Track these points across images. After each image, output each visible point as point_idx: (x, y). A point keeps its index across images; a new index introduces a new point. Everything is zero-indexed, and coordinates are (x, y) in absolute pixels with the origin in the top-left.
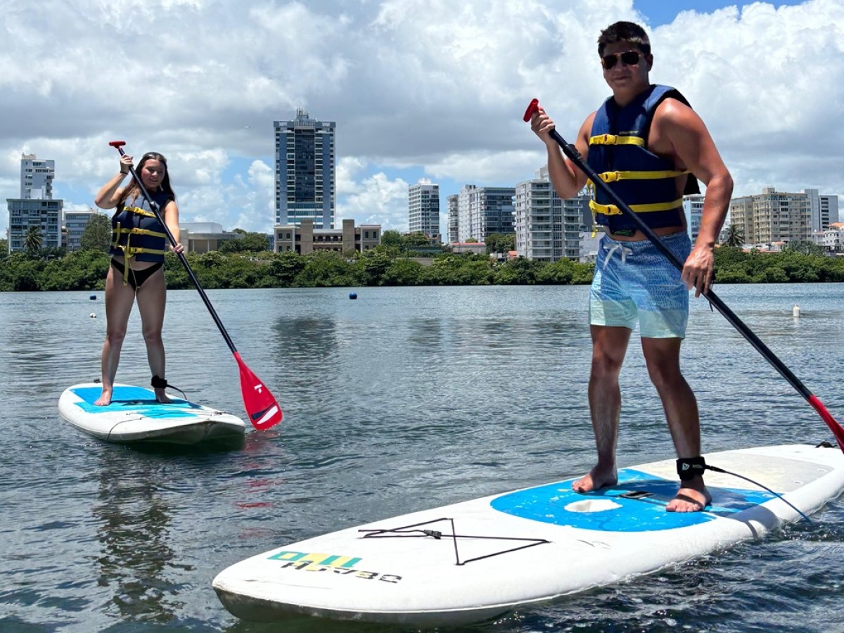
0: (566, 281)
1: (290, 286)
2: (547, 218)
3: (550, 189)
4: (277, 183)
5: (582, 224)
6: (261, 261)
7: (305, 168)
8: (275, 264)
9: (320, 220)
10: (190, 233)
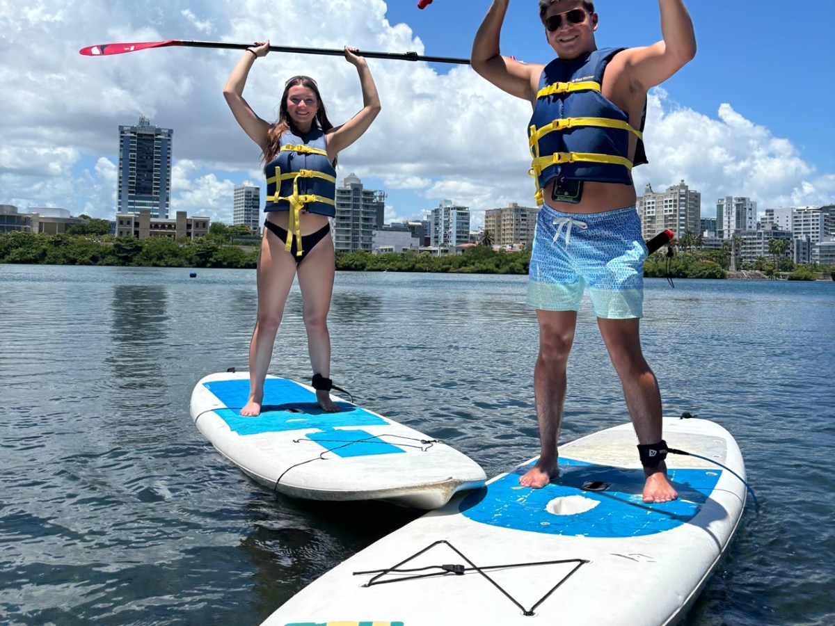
0: (361, 268)
1: (129, 265)
2: (348, 218)
3: (351, 195)
4: (120, 178)
5: (374, 224)
6: (105, 242)
7: (146, 167)
8: (116, 246)
9: (156, 211)
10: (41, 216)
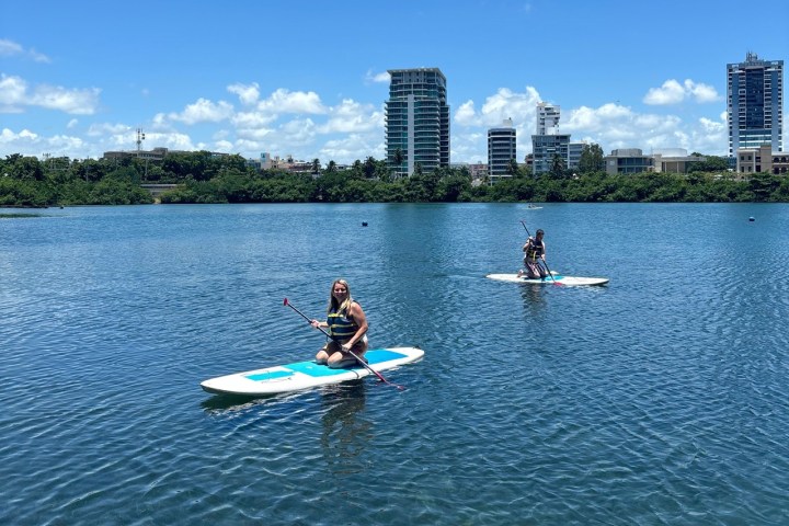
4: (730, 114)
7: (755, 101)
10: (663, 156)
